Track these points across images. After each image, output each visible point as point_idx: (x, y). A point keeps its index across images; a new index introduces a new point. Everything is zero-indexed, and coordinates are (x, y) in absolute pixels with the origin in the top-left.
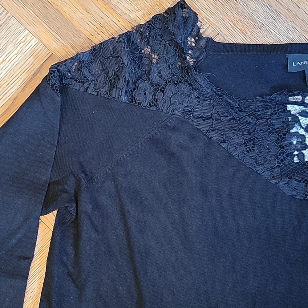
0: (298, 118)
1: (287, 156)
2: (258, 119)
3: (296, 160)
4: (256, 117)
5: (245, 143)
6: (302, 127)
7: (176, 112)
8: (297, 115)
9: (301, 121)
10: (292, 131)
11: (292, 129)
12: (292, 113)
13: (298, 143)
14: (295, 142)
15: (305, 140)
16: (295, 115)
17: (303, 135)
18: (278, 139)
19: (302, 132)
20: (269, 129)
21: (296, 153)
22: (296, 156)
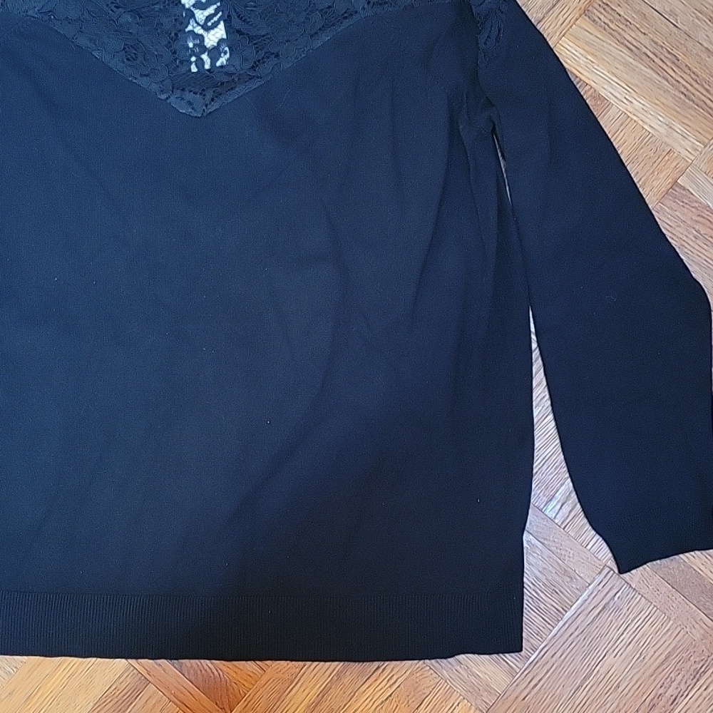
0: (193, 12)
1: (181, 62)
2: (141, 17)
3: (194, 69)
4: (138, 15)
5: (124, 49)
6: (198, 24)
7: (30, 13)
8: (192, 8)
9: (197, 15)
10: (187, 30)
11: (186, 27)
12: (187, 6)
13: (194, 45)
14: (191, 45)
15: (203, 41)
16: (189, 9)
17: (202, 36)
18: (169, 42)
19: (199, 30)
20: (157, 30)
21: (193, 59)
22: (194, 63)
